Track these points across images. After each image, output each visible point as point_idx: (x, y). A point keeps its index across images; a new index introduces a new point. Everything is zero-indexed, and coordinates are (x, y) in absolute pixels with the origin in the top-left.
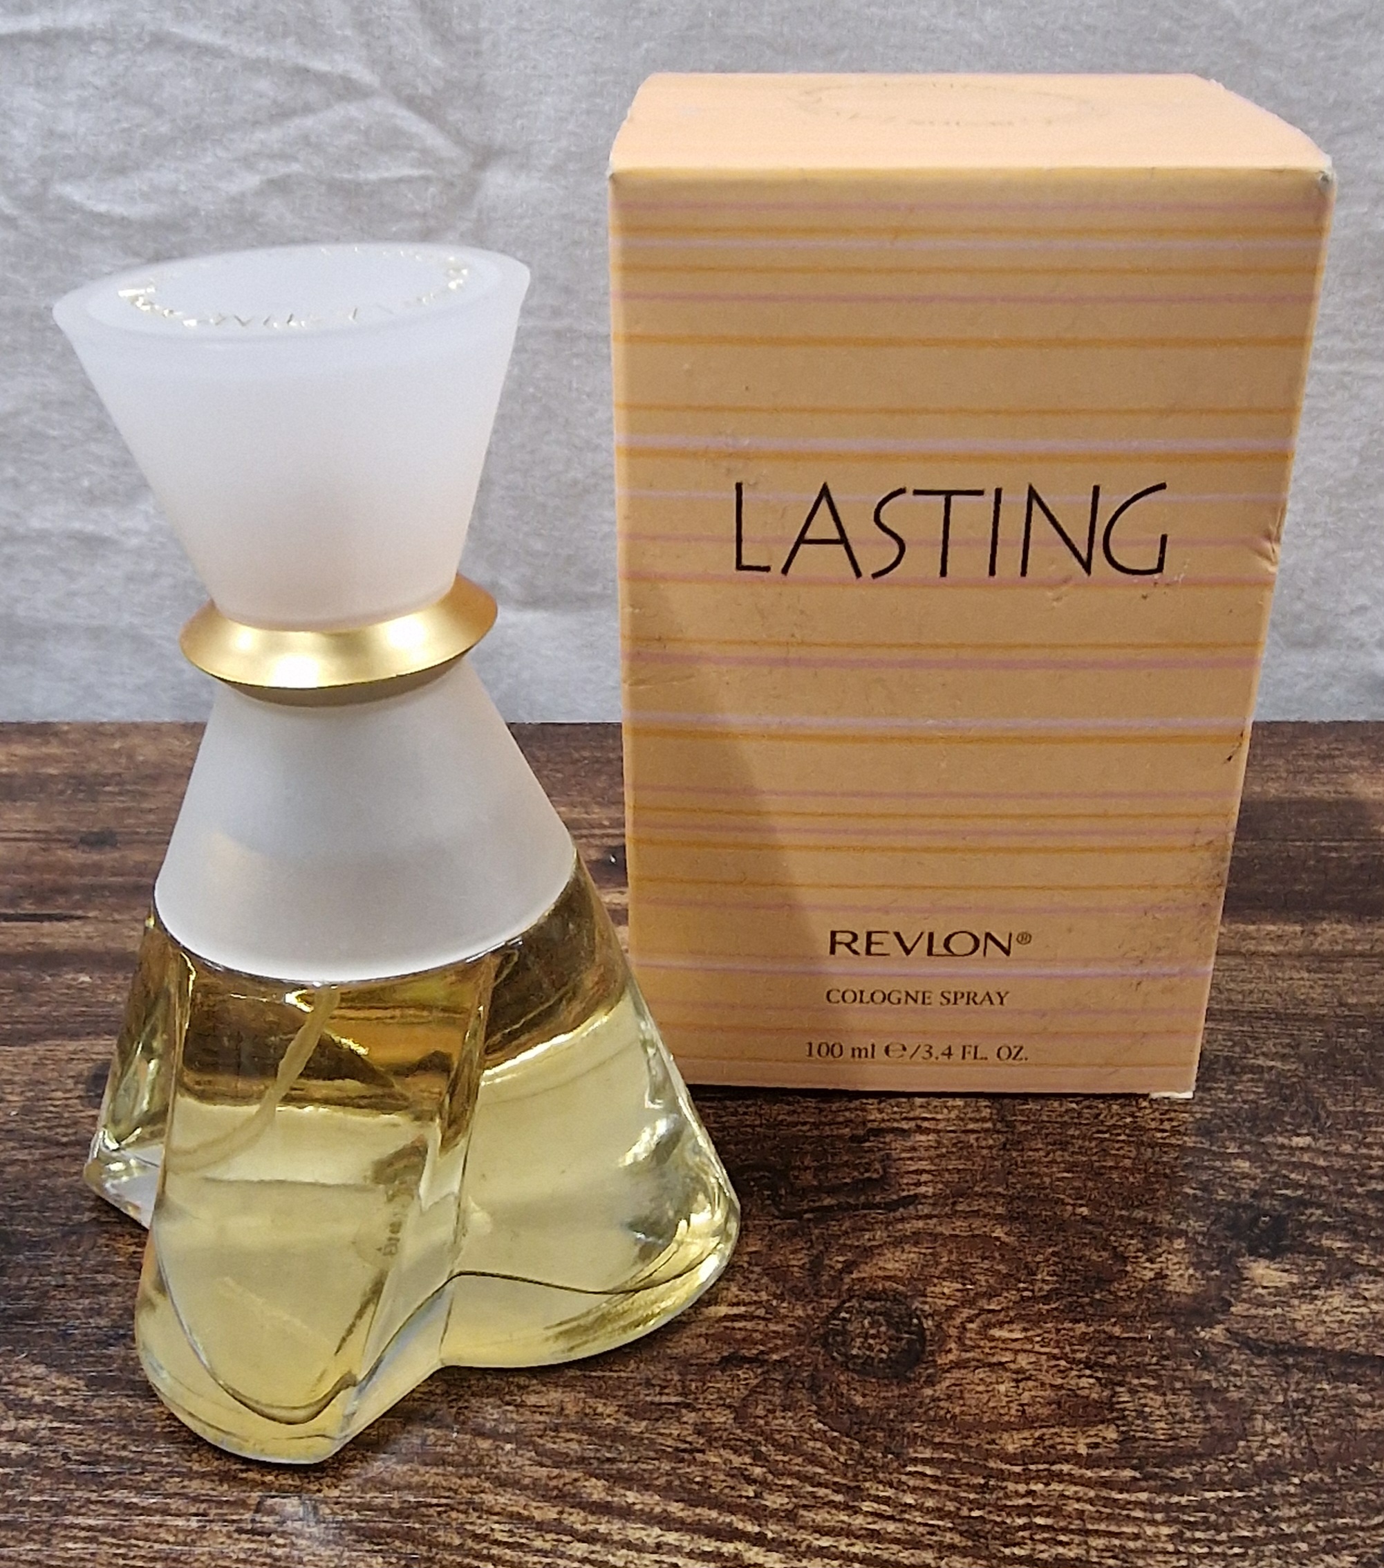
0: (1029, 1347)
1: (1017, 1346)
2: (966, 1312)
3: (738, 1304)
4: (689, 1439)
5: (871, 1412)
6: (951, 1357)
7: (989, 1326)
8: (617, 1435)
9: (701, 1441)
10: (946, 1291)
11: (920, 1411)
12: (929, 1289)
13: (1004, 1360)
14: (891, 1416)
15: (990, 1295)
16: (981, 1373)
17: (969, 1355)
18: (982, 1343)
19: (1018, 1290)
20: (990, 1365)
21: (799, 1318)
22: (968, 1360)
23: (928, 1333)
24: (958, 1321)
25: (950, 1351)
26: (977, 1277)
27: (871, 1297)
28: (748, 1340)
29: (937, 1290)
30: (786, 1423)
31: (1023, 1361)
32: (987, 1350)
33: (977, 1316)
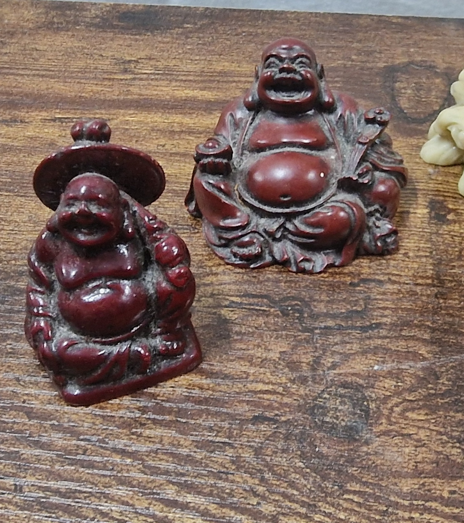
0: (427, 426)
1: (420, 424)
2: (395, 400)
3: (268, 383)
4: (227, 466)
5: (330, 458)
6: (382, 428)
7: (406, 410)
8: (189, 459)
9: (234, 467)
10: (386, 386)
11: (358, 460)
12: (377, 383)
13: (411, 432)
14: (341, 462)
15: (411, 390)
16: (397, 440)
17: (392, 427)
18: (401, 421)
19: (428, 389)
20: (403, 435)
21: (301, 396)
22: (391, 431)
23: (371, 411)
24: (390, 405)
25: (382, 424)
26: (406, 378)
27: (344, 385)
28: (270, 407)
29: (381, 384)
30: (281, 460)
31: (422, 434)
32: (403, 426)
33: (401, 403)
